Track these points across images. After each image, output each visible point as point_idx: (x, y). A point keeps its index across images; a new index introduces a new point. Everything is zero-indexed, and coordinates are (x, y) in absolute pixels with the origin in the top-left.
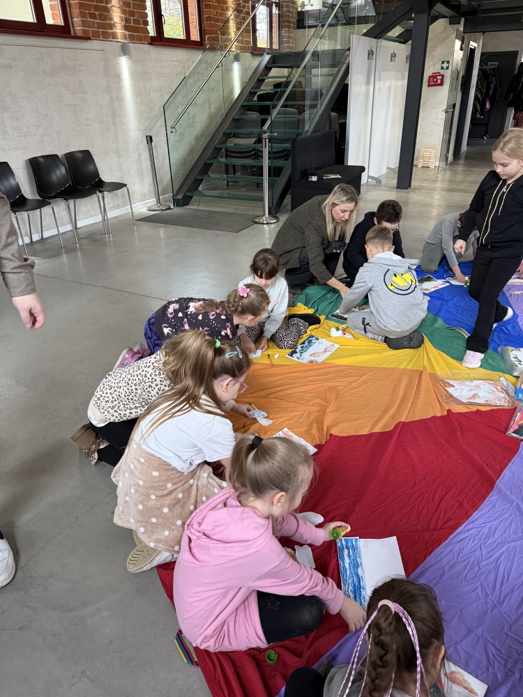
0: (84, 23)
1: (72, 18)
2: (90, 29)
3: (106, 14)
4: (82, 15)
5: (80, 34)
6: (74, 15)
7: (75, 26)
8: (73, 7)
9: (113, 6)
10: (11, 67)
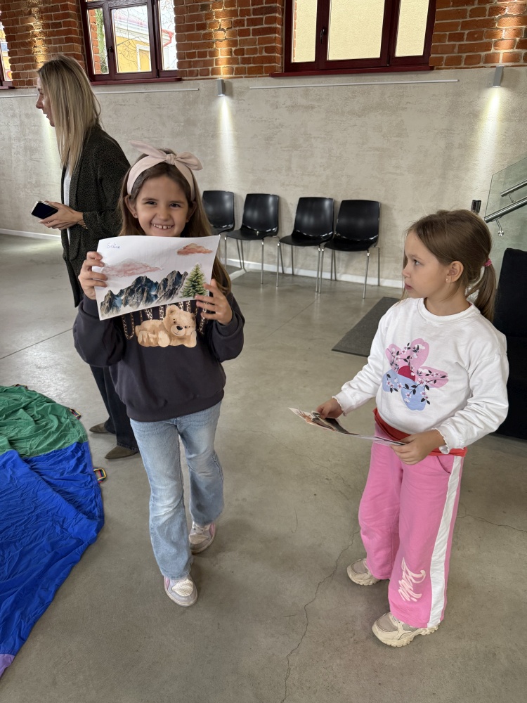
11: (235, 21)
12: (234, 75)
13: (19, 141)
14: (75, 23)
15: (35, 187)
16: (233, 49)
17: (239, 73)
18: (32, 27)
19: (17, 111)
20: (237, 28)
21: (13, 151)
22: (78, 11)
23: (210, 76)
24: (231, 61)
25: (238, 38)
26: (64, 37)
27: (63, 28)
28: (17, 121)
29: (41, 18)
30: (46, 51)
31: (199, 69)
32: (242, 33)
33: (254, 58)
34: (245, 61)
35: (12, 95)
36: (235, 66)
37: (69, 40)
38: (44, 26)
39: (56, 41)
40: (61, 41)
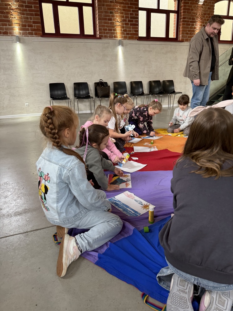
0: (182, 36)
1: (179, 35)
2: (185, 38)
3: (193, 32)
4: (183, 33)
5: (180, 40)
6: (180, 34)
7: (180, 37)
8: (180, 31)
9: (197, 30)
10: (151, 51)
11: (123, 20)
12: (123, 39)
16: (123, 29)
17: (125, 38)
20: (124, 22)
23: (113, 38)
24: (122, 33)
25: (125, 26)
31: (109, 35)
32: (126, 24)
33: (131, 33)
34: (127, 34)
36: (123, 35)
38: (20, 6)
39: (27, 14)
40: (32, 15)
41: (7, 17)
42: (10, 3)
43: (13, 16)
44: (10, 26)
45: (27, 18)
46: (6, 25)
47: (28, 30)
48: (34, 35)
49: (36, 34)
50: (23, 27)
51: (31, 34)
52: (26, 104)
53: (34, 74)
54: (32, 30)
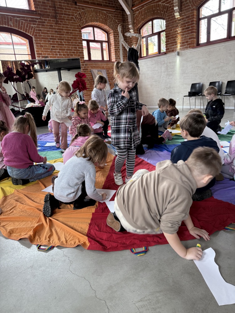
13: (165, 73)
14: (195, 26)
15: (169, 89)
18: (177, 31)
19: (166, 62)
21: (162, 76)
22: (196, 22)
26: (190, 32)
27: (190, 29)
28: (165, 65)
29: (181, 27)
30: (182, 38)
35: (165, 56)
37: (191, 33)
38: (182, 30)
39: (186, 34)
40: (189, 33)
41: (175, 40)
42: (177, 30)
43: (178, 38)
44: (175, 45)
45: (186, 37)
46: (173, 45)
47: (185, 45)
48: (189, 48)
49: (190, 47)
50: (183, 44)
51: (187, 48)
52: (177, 99)
53: (185, 77)
54: (188, 45)
